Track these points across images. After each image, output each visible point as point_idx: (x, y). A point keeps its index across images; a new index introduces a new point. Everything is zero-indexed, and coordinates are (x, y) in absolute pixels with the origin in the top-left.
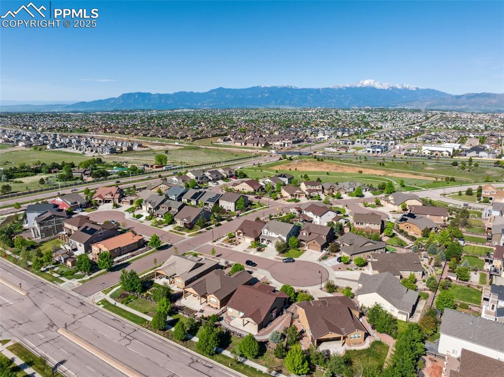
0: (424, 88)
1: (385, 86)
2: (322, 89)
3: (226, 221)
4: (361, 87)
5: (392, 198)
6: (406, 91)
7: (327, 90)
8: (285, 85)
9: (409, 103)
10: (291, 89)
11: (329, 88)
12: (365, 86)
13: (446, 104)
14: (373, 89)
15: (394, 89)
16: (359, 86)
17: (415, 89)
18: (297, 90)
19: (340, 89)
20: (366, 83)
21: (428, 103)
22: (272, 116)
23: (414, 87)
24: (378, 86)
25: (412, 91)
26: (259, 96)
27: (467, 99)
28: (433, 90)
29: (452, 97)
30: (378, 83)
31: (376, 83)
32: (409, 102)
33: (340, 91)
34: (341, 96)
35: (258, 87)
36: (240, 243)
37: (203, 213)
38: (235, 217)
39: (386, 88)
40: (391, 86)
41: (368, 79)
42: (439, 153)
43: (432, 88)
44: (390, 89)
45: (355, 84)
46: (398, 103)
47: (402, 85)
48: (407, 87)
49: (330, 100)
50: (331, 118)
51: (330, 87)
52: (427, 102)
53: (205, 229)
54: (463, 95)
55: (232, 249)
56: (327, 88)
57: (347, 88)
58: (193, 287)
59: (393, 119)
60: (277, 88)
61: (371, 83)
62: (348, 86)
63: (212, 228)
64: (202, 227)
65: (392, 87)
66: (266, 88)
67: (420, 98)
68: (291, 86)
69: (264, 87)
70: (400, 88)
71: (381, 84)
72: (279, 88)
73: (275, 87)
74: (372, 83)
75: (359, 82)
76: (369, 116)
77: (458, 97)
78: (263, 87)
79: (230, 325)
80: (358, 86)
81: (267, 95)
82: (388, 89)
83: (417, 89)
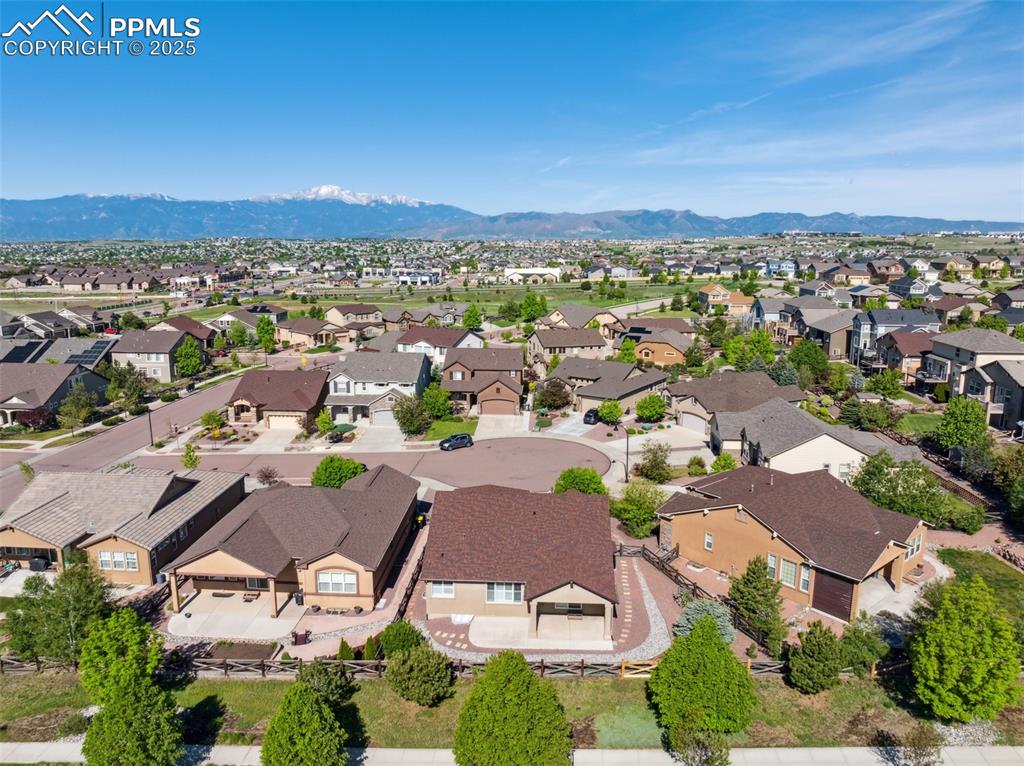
0: (433, 203)
1: (362, 198)
2: (233, 202)
3: (160, 401)
4: (314, 201)
5: (561, 317)
6: (401, 209)
7: (244, 205)
8: (147, 193)
9: (411, 231)
10: (162, 202)
11: (248, 201)
12: (323, 198)
13: (474, 233)
14: (339, 204)
15: (380, 204)
16: (311, 197)
17: (417, 206)
18: (174, 204)
19: (271, 204)
20: (325, 191)
21: (445, 230)
22: (131, 253)
23: (415, 202)
24: (347, 197)
25: (413, 207)
26: (84, 218)
27: (507, 222)
28: (449, 208)
29: (483, 219)
30: (348, 192)
31: (343, 193)
32: (410, 228)
33: (273, 207)
34: (275, 218)
35: (76, 196)
36: (256, 435)
37: (79, 376)
38: (185, 391)
39: (365, 202)
40: (373, 198)
41: (327, 184)
42: (538, 278)
43: (446, 203)
44: (373, 205)
45: (302, 193)
46: (390, 231)
47: (394, 196)
48: (404, 201)
49: (253, 226)
50: (270, 253)
51: (250, 199)
52: (442, 228)
53: (100, 423)
54: (500, 216)
55: (239, 453)
56: (244, 201)
57: (286, 201)
58: (228, 545)
59: (398, 251)
60: (128, 198)
61: (333, 192)
62: (289, 197)
63: (122, 420)
64: (88, 421)
65: (376, 201)
66: (99, 199)
67: (429, 220)
68: (162, 196)
69: (94, 198)
70: (390, 203)
71: (354, 195)
72: (132, 199)
73: (122, 197)
74: (336, 193)
75: (310, 190)
76: (350, 249)
77: (493, 219)
78: (91, 196)
79: (472, 648)
80: (309, 197)
81: (103, 215)
82: (368, 205)
83: (421, 204)
